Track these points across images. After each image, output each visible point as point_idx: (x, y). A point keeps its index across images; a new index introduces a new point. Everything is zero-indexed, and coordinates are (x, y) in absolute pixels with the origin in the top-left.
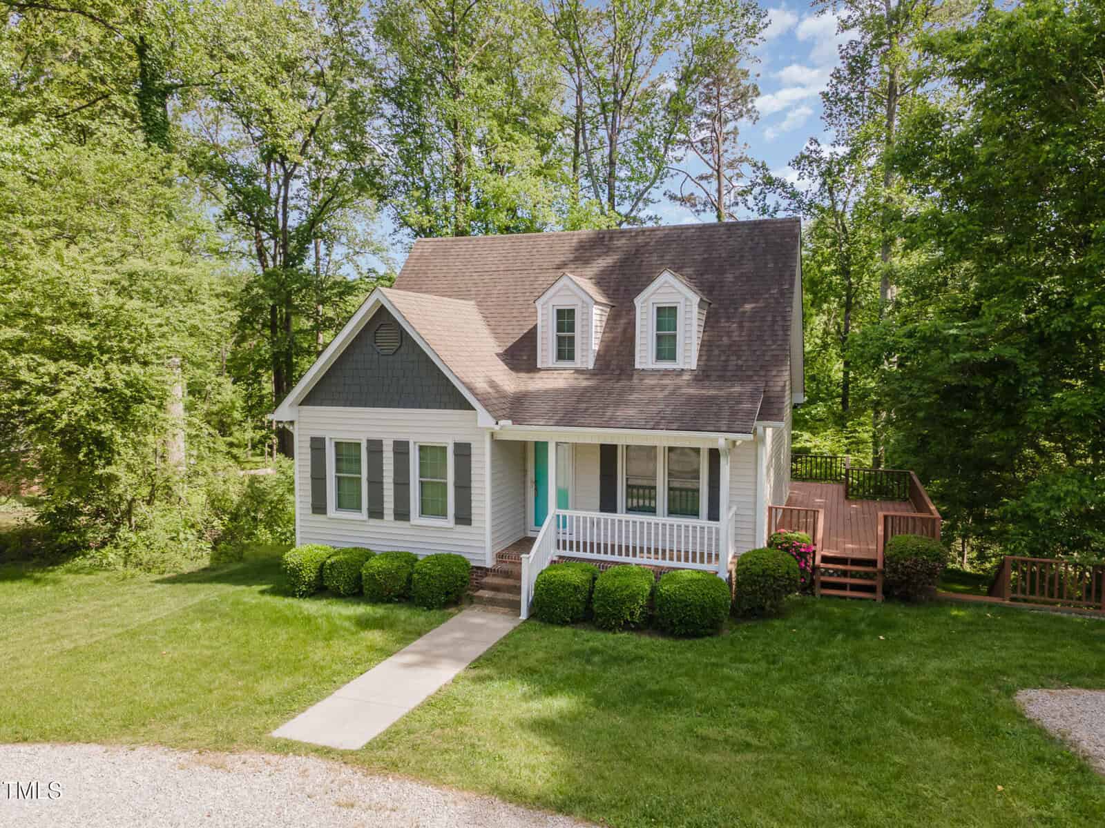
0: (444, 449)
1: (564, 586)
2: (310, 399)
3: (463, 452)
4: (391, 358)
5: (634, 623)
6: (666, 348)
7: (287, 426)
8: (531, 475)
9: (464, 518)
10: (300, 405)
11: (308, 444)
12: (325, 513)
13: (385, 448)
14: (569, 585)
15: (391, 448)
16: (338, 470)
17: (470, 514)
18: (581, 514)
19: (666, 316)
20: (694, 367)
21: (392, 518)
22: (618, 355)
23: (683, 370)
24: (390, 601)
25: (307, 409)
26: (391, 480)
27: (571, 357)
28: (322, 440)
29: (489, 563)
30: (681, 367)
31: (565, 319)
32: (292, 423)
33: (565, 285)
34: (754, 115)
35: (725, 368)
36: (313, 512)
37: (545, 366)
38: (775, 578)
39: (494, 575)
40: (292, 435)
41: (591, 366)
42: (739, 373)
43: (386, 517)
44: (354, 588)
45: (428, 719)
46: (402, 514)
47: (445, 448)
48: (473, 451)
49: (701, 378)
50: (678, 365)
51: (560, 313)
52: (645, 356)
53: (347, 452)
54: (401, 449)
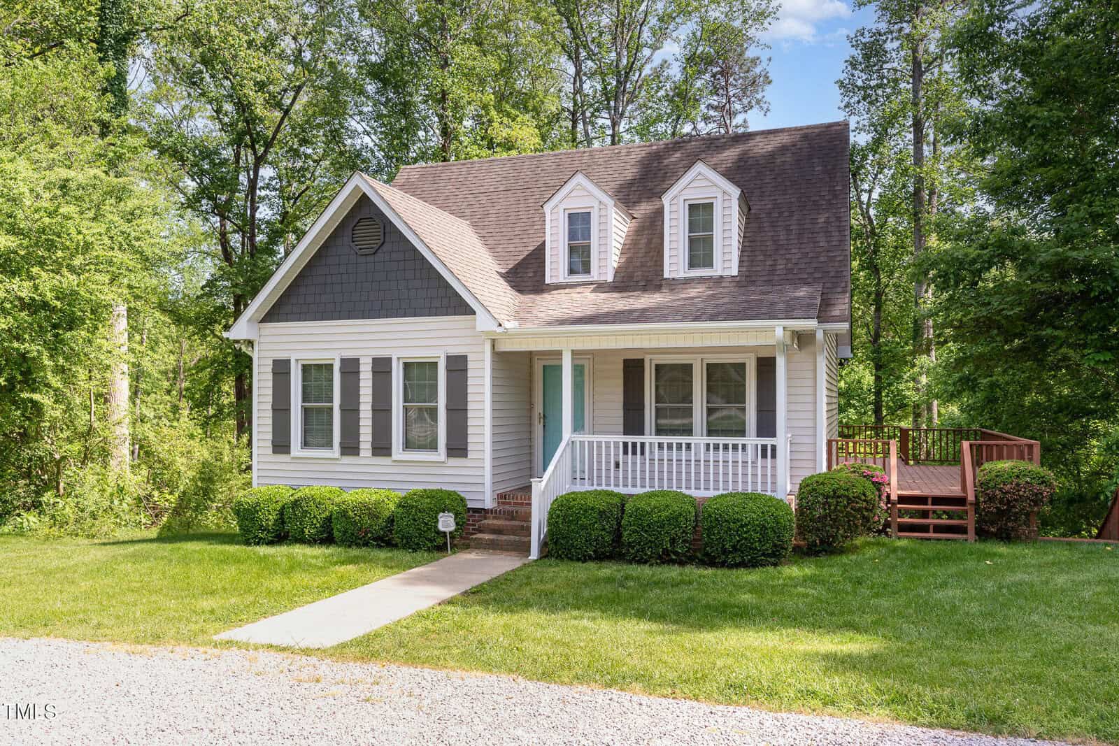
0: (434, 365)
1: (586, 511)
2: (274, 314)
3: (458, 366)
4: (370, 259)
5: (676, 553)
6: (700, 251)
7: (244, 349)
8: (538, 409)
9: (458, 448)
10: (261, 322)
11: (270, 369)
12: (288, 452)
13: (362, 368)
14: (592, 509)
15: (369, 367)
16: (305, 398)
17: (466, 443)
18: (603, 438)
19: (700, 214)
20: (735, 273)
21: (369, 453)
22: (642, 266)
23: (721, 277)
24: (366, 544)
25: (270, 327)
26: (369, 407)
27: (587, 269)
28: (287, 362)
29: (489, 503)
30: (719, 273)
31: (579, 223)
32: (250, 343)
33: (579, 184)
34: (765, 106)
35: (772, 271)
36: (274, 452)
37: (555, 281)
38: (849, 499)
39: (494, 518)
40: (251, 359)
41: (610, 278)
42: (790, 276)
43: (362, 453)
44: (322, 533)
45: (419, 627)
46: (382, 448)
47: (436, 363)
48: (470, 365)
49: (744, 284)
50: (718, 270)
51: (572, 218)
52: (675, 262)
53: (316, 373)
54: (382, 367)
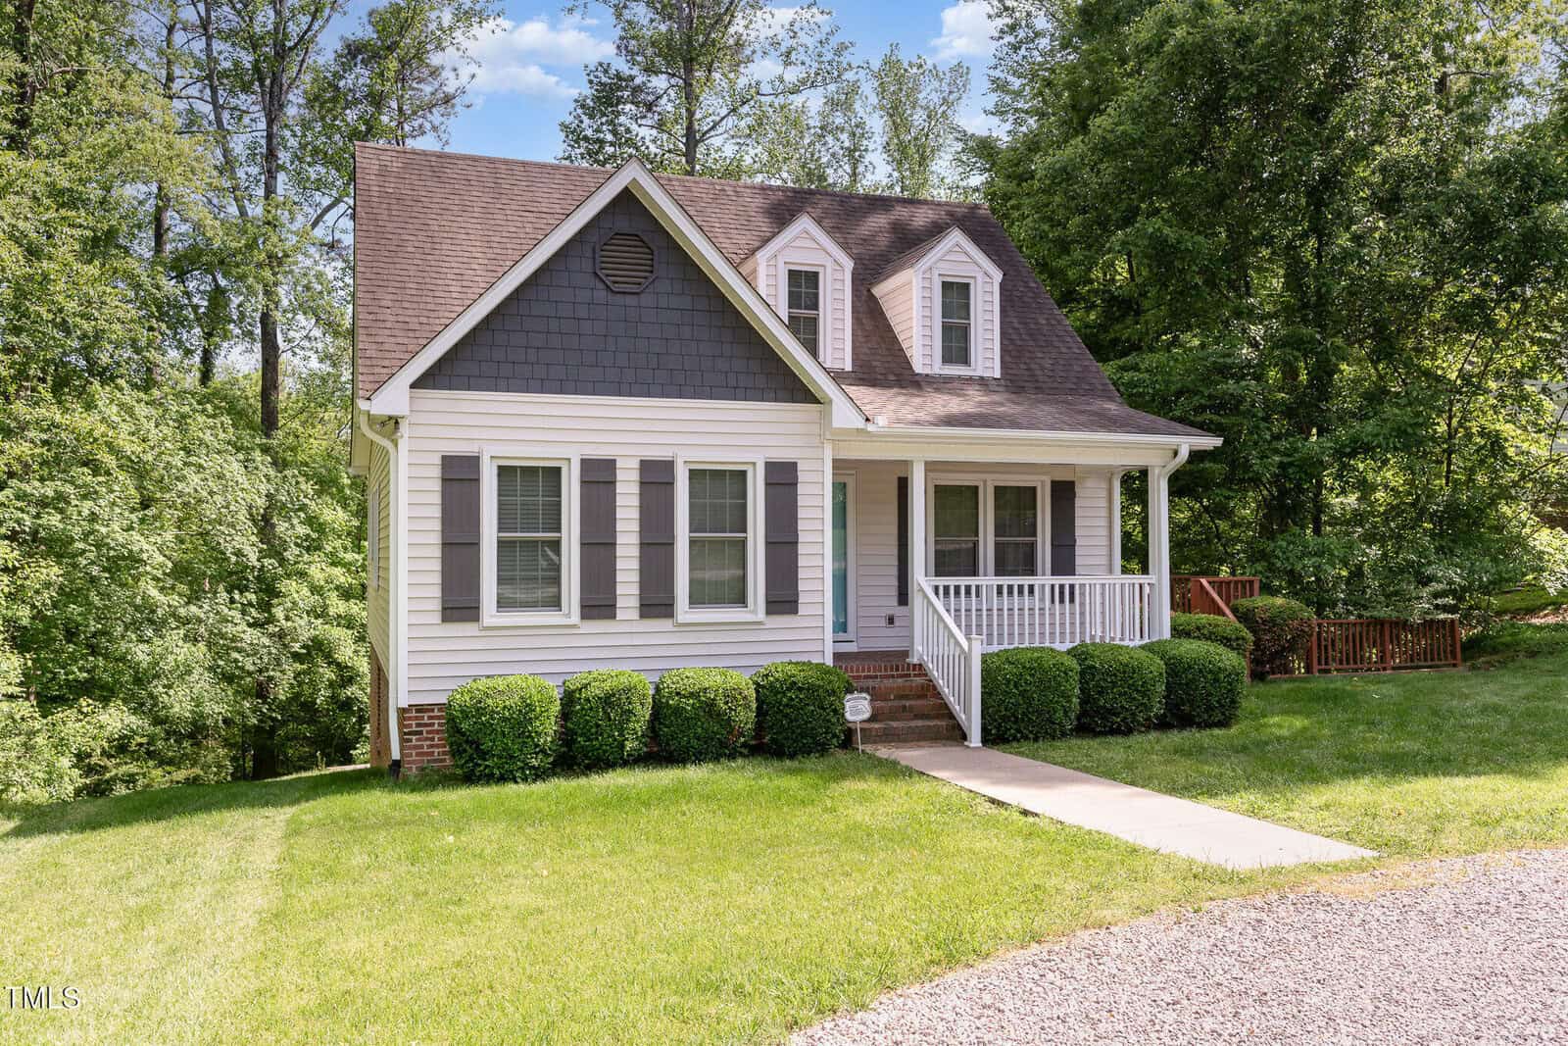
2: (437, 377)
3: (783, 478)
4: (631, 300)
6: (952, 343)
9: (784, 603)
10: (413, 386)
11: (435, 471)
12: (475, 619)
13: (620, 476)
15: (635, 476)
19: (953, 295)
20: (997, 374)
21: (635, 615)
23: (980, 378)
26: (635, 539)
28: (474, 461)
30: (980, 373)
31: (802, 287)
33: (804, 231)
36: (444, 620)
41: (848, 367)
42: (1056, 385)
43: (621, 617)
46: (656, 604)
47: (746, 471)
48: (801, 477)
51: (793, 275)
52: (929, 355)
54: (656, 477)
